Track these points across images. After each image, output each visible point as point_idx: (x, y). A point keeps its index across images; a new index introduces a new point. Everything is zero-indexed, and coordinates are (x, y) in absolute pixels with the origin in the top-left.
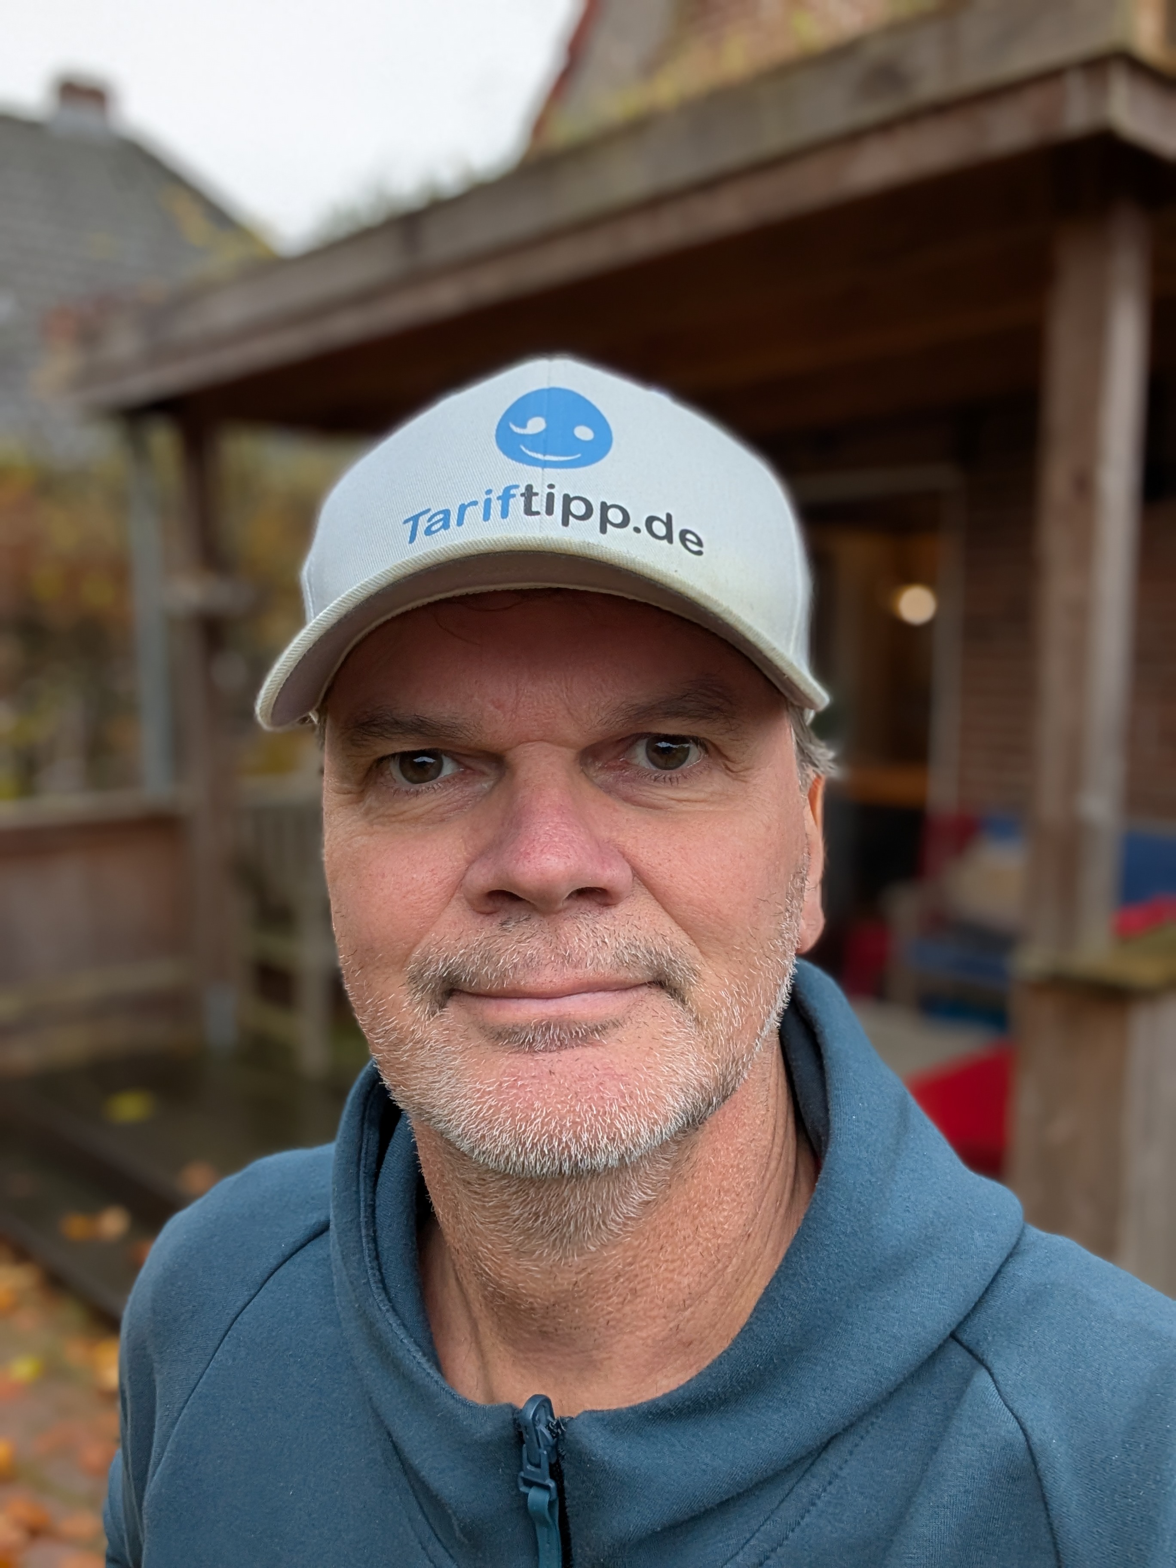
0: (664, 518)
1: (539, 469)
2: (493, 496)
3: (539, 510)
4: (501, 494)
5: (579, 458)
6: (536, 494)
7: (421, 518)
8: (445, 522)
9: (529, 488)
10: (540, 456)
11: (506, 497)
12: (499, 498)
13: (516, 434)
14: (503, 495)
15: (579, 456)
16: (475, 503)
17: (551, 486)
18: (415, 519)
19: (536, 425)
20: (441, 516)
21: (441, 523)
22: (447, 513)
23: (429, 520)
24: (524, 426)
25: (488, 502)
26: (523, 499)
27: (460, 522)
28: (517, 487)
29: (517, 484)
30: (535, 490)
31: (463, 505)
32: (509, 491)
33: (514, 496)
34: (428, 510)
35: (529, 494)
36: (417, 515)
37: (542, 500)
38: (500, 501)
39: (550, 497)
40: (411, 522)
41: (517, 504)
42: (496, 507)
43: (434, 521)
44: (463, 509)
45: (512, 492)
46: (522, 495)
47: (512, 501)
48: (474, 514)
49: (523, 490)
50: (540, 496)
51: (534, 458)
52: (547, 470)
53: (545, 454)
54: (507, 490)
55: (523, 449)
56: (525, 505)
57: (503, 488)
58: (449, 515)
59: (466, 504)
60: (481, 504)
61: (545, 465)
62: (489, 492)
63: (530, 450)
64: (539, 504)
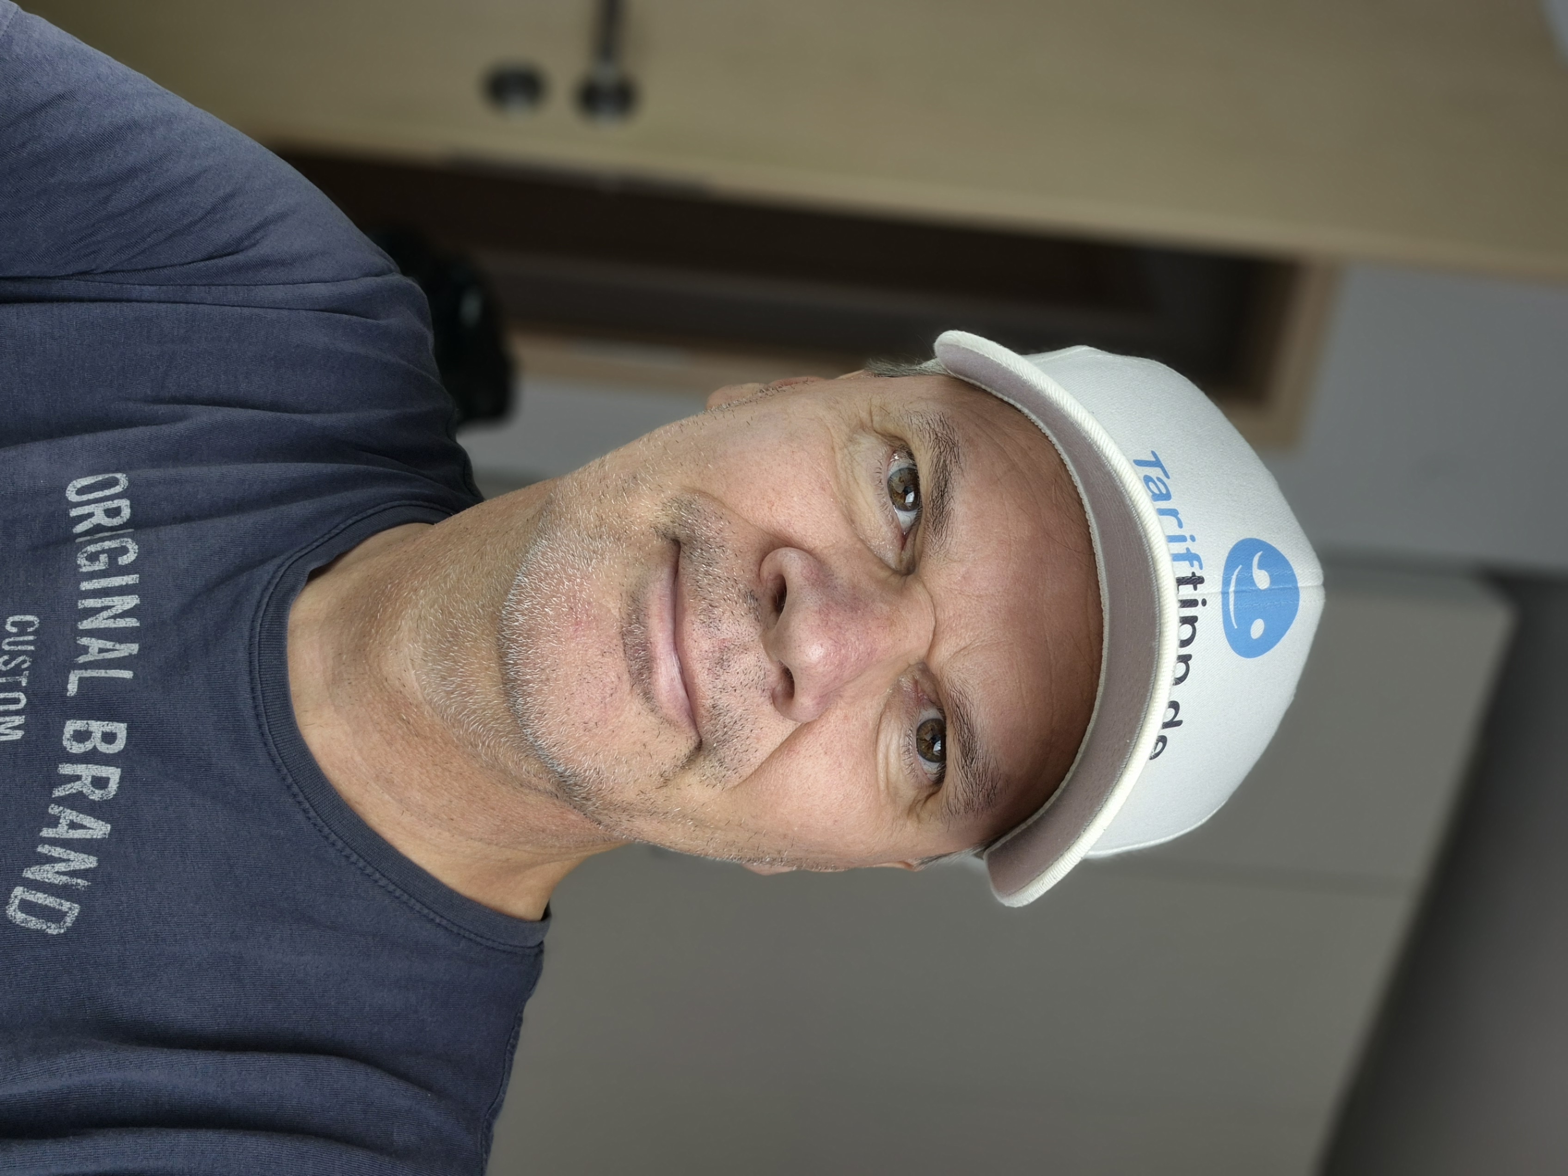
0: (1176, 719)
1: (1220, 590)
2: (1189, 544)
3: (1180, 593)
4: (1193, 552)
5: (1234, 627)
6: (1195, 589)
7: (1158, 470)
8: (1158, 495)
9: (1200, 580)
10: (1232, 589)
11: (1190, 557)
12: (1188, 549)
13: (1252, 560)
14: (1191, 553)
15: (1236, 627)
16: (1180, 525)
17: (1204, 603)
18: (1157, 463)
19: (1262, 579)
20: (1164, 491)
21: (1157, 492)
22: (1167, 497)
23: (1159, 479)
24: (1260, 567)
25: (1182, 539)
26: (1190, 575)
27: (1162, 512)
28: (1201, 568)
29: (1204, 568)
30: (1199, 586)
31: (1178, 513)
32: (1197, 560)
33: (1192, 565)
34: (1168, 477)
35: (1195, 581)
36: (1161, 464)
37: (1188, 595)
38: (1185, 551)
39: (1192, 603)
40: (1153, 459)
41: (1185, 570)
42: (1179, 548)
43: (1159, 483)
44: (1173, 513)
45: (1196, 563)
46: (1193, 574)
47: (1187, 562)
48: (1171, 525)
49: (1198, 574)
50: (1196, 592)
51: (1230, 580)
52: (1220, 596)
53: (1236, 592)
54: (1197, 558)
55: (1237, 571)
56: (1183, 578)
57: (1197, 553)
58: (1165, 500)
59: (1179, 516)
60: (1178, 532)
61: (1225, 594)
62: (1193, 538)
63: (1237, 575)
64: (1187, 591)
